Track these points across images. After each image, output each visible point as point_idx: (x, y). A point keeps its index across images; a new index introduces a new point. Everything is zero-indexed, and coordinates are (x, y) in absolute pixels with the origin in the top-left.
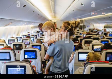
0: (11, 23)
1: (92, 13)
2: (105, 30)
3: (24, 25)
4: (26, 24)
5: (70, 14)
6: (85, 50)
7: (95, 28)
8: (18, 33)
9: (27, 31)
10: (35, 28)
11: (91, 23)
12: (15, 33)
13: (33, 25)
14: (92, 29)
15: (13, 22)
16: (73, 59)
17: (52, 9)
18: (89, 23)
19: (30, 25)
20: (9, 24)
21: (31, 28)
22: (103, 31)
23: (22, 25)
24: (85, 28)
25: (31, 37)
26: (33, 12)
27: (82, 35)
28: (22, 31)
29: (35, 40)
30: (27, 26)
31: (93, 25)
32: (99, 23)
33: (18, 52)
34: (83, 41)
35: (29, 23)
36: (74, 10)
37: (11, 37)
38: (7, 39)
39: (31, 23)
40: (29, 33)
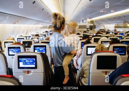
0: (20, 21)
1: (101, 11)
2: (115, 30)
3: (33, 24)
4: (35, 22)
5: (80, 12)
6: (93, 44)
7: (106, 28)
8: (27, 33)
9: (35, 31)
10: (44, 28)
11: (102, 24)
12: (23, 32)
13: (42, 24)
14: (103, 30)
15: (22, 19)
16: (81, 54)
17: (61, 8)
18: (100, 24)
19: (39, 24)
20: (18, 22)
21: (40, 28)
22: (113, 31)
23: (31, 24)
24: (95, 28)
25: (40, 36)
26: (42, 10)
27: (93, 34)
28: (30, 31)
29: (45, 38)
30: (35, 26)
31: (104, 26)
32: (110, 23)
33: (28, 49)
34: (93, 39)
35: (38, 22)
36: (83, 8)
37: (20, 36)
38: (16, 37)
39: (40, 22)
40: (38, 32)
